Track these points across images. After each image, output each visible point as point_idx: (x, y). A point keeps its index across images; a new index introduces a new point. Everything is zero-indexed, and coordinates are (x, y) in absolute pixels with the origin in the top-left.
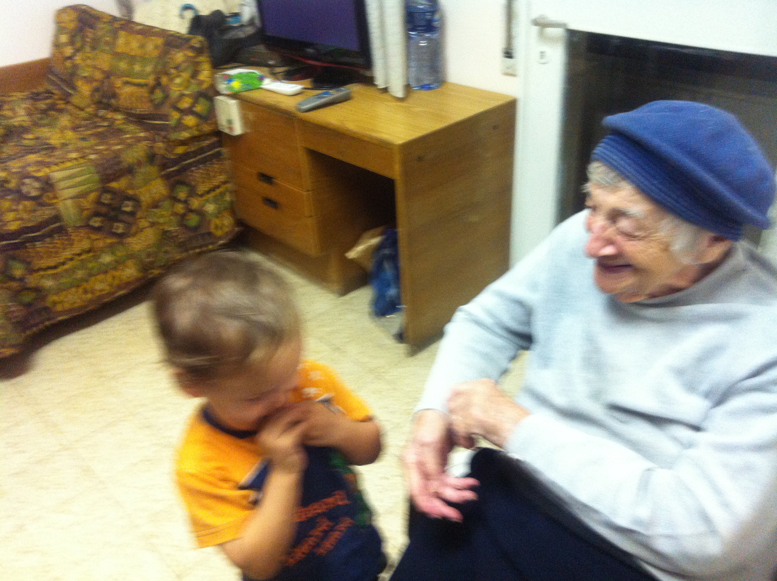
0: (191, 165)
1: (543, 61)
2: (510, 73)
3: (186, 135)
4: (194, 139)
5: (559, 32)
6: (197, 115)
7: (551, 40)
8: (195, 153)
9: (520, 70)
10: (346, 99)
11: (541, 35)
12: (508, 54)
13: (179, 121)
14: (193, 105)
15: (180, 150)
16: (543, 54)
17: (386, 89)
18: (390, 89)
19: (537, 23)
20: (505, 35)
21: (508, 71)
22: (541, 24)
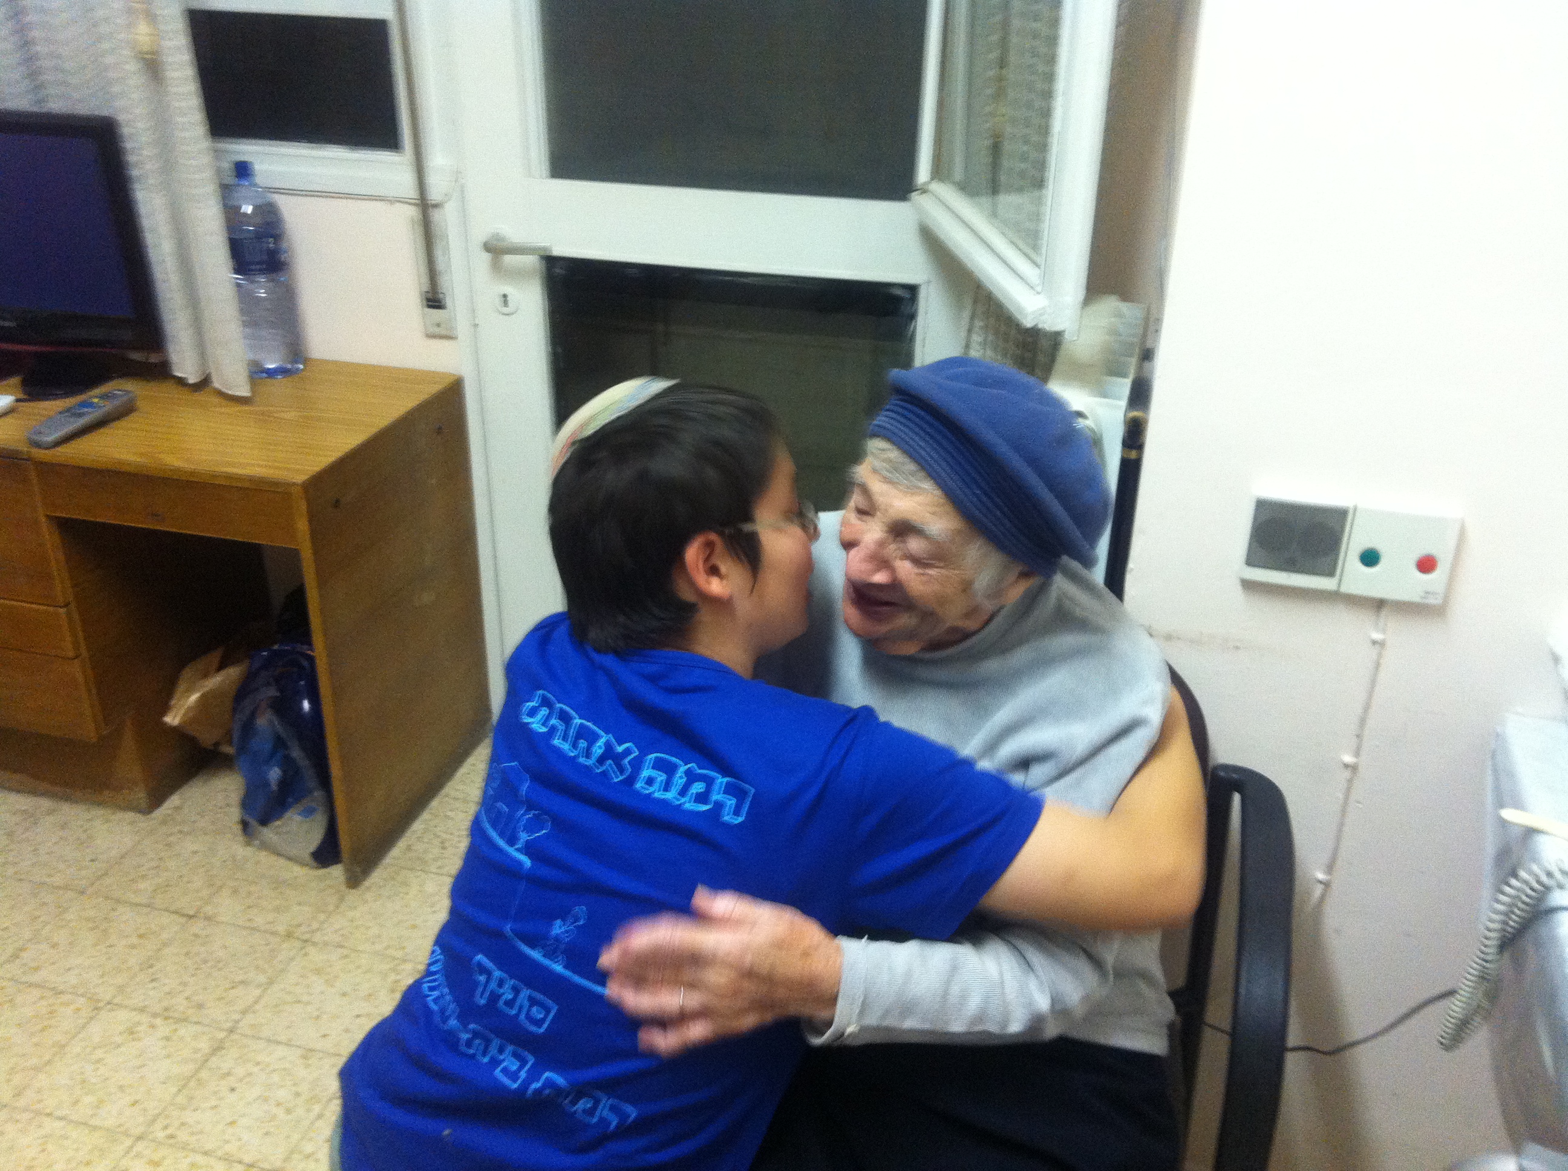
1: (505, 310)
2: (443, 334)
5: (531, 261)
7: (516, 275)
9: (462, 326)
10: (125, 411)
11: (496, 267)
12: (434, 301)
16: (505, 296)
17: (204, 383)
18: (217, 384)
19: (488, 247)
20: (423, 269)
21: (437, 330)
22: (496, 249)
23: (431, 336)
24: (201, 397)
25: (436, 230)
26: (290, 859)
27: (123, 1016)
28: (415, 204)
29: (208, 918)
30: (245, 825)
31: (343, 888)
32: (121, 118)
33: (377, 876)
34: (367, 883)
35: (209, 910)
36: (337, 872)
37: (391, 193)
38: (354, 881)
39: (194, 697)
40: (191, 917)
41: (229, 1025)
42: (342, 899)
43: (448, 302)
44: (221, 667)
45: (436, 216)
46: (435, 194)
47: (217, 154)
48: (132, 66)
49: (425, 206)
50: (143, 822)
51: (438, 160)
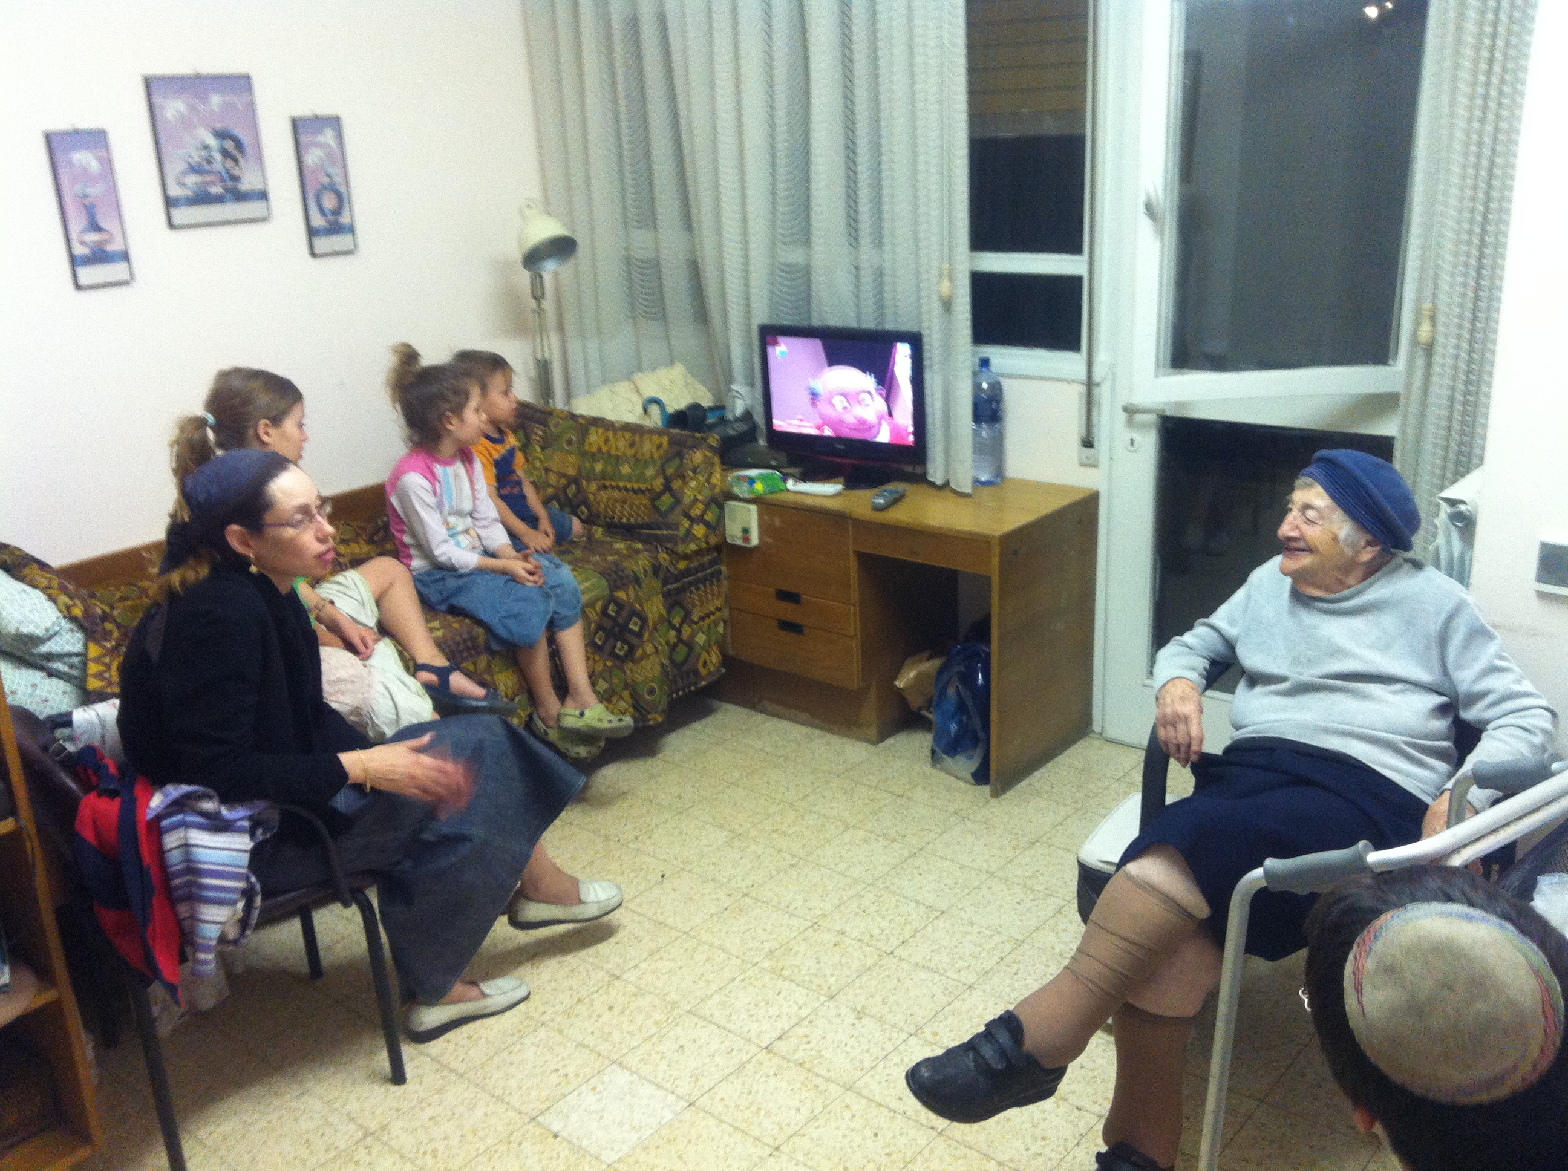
0: (690, 584)
2: (1091, 464)
3: (693, 547)
4: (699, 553)
6: (707, 525)
7: (1141, 427)
8: (697, 570)
9: (1103, 460)
10: (903, 498)
11: (1130, 423)
12: (1088, 443)
13: (688, 532)
14: (704, 513)
15: (682, 565)
16: (1132, 442)
17: (946, 485)
18: (952, 485)
19: (1125, 409)
20: (1084, 423)
21: (1086, 461)
22: (1130, 411)
23: (1082, 465)
24: (942, 493)
25: (1096, 398)
26: (957, 778)
27: (861, 834)
28: (1083, 383)
29: (909, 798)
30: (933, 752)
31: (989, 797)
32: (925, 333)
33: (1010, 794)
34: (1003, 797)
35: (909, 794)
36: (986, 789)
37: (1069, 377)
38: (996, 794)
39: (912, 674)
40: (899, 796)
41: (920, 847)
42: (988, 802)
43: (1096, 443)
44: (930, 658)
45: (1096, 391)
46: (1097, 378)
47: (974, 353)
48: (936, 305)
49: (1090, 384)
50: (872, 749)
51: (1102, 357)
